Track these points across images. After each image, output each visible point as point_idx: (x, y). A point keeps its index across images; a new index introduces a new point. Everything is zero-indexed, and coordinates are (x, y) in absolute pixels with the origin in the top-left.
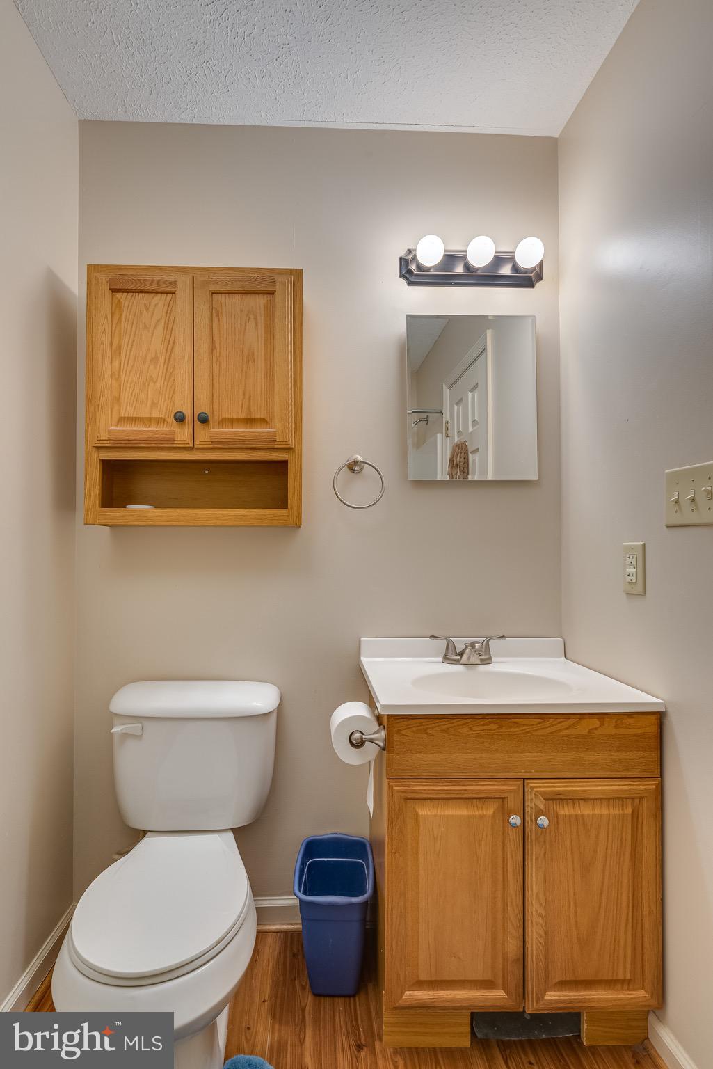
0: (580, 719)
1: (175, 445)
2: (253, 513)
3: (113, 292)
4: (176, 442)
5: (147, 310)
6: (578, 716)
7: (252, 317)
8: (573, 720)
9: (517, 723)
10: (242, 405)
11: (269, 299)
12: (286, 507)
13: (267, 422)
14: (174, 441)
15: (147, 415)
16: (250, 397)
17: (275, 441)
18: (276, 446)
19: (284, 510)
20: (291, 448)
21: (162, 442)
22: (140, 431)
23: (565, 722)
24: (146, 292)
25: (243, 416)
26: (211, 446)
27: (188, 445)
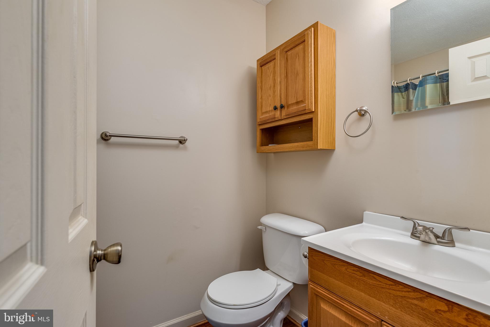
0: (427, 296)
1: (276, 120)
2: (300, 144)
3: (261, 67)
4: (276, 118)
5: (268, 69)
6: (427, 294)
7: (297, 56)
8: (421, 296)
9: (375, 278)
10: (295, 96)
11: (303, 44)
12: (312, 140)
13: (303, 102)
14: (275, 118)
15: (268, 110)
16: (297, 93)
17: (305, 110)
18: (307, 112)
19: (312, 142)
20: (313, 112)
21: (272, 119)
22: (267, 117)
23: (413, 293)
24: (269, 63)
25: (295, 101)
26: (286, 117)
27: (279, 119)
